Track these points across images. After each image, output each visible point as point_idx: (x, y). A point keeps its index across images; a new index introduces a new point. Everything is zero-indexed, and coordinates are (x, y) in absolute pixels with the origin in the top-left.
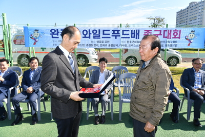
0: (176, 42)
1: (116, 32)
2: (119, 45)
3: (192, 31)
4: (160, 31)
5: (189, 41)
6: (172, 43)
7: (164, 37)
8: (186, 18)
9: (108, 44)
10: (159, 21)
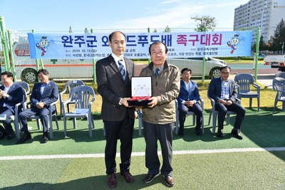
1: (143, 38)
2: (147, 54)
3: (235, 36)
5: (233, 47)
6: (212, 51)
7: (202, 43)
8: (247, 17)
9: (133, 53)
10: (208, 22)
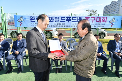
0: (104, 24)
1: (69, 18)
2: (70, 26)
3: (113, 18)
4: (95, 18)
5: (112, 24)
6: (102, 25)
7: (97, 21)
8: (109, 11)
9: (64, 25)
10: (94, 12)
